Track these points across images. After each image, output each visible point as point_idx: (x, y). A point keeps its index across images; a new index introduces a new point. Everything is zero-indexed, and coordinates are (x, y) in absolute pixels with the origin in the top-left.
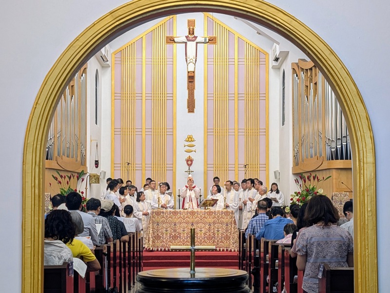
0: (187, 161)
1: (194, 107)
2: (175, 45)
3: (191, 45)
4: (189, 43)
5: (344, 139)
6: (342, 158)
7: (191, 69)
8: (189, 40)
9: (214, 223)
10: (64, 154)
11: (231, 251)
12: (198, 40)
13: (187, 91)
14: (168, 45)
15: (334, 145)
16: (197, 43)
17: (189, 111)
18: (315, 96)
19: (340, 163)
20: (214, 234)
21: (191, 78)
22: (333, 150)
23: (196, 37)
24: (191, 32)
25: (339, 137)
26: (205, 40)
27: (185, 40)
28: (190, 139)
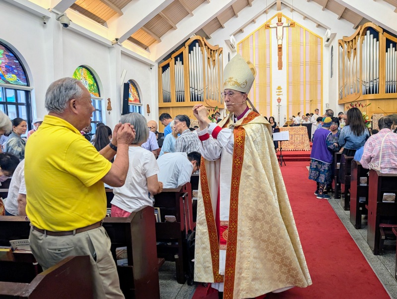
0: (278, 100)
1: (282, 66)
2: (270, 29)
3: (280, 29)
4: (278, 27)
5: (375, 81)
6: (373, 93)
7: (280, 43)
8: (278, 26)
9: (295, 134)
10: (210, 98)
11: (304, 151)
12: (284, 25)
13: (278, 57)
14: (267, 30)
15: (368, 85)
16: (283, 27)
17: (279, 69)
18: (354, 57)
19: (371, 96)
20: (295, 141)
21: (280, 49)
22: (367, 88)
23: (282, 24)
24: (280, 21)
25: (371, 80)
26: (288, 24)
27: (276, 26)
28: (279, 88)
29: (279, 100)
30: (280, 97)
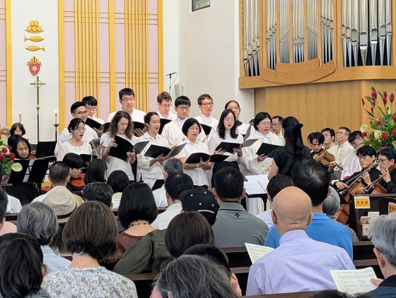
5: (382, 31)
6: (378, 62)
15: (364, 40)
22: (363, 48)
25: (374, 26)
28: (34, 28)
29: (34, 67)
30: (39, 55)
